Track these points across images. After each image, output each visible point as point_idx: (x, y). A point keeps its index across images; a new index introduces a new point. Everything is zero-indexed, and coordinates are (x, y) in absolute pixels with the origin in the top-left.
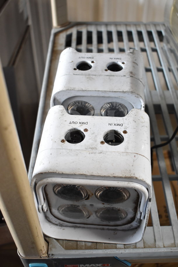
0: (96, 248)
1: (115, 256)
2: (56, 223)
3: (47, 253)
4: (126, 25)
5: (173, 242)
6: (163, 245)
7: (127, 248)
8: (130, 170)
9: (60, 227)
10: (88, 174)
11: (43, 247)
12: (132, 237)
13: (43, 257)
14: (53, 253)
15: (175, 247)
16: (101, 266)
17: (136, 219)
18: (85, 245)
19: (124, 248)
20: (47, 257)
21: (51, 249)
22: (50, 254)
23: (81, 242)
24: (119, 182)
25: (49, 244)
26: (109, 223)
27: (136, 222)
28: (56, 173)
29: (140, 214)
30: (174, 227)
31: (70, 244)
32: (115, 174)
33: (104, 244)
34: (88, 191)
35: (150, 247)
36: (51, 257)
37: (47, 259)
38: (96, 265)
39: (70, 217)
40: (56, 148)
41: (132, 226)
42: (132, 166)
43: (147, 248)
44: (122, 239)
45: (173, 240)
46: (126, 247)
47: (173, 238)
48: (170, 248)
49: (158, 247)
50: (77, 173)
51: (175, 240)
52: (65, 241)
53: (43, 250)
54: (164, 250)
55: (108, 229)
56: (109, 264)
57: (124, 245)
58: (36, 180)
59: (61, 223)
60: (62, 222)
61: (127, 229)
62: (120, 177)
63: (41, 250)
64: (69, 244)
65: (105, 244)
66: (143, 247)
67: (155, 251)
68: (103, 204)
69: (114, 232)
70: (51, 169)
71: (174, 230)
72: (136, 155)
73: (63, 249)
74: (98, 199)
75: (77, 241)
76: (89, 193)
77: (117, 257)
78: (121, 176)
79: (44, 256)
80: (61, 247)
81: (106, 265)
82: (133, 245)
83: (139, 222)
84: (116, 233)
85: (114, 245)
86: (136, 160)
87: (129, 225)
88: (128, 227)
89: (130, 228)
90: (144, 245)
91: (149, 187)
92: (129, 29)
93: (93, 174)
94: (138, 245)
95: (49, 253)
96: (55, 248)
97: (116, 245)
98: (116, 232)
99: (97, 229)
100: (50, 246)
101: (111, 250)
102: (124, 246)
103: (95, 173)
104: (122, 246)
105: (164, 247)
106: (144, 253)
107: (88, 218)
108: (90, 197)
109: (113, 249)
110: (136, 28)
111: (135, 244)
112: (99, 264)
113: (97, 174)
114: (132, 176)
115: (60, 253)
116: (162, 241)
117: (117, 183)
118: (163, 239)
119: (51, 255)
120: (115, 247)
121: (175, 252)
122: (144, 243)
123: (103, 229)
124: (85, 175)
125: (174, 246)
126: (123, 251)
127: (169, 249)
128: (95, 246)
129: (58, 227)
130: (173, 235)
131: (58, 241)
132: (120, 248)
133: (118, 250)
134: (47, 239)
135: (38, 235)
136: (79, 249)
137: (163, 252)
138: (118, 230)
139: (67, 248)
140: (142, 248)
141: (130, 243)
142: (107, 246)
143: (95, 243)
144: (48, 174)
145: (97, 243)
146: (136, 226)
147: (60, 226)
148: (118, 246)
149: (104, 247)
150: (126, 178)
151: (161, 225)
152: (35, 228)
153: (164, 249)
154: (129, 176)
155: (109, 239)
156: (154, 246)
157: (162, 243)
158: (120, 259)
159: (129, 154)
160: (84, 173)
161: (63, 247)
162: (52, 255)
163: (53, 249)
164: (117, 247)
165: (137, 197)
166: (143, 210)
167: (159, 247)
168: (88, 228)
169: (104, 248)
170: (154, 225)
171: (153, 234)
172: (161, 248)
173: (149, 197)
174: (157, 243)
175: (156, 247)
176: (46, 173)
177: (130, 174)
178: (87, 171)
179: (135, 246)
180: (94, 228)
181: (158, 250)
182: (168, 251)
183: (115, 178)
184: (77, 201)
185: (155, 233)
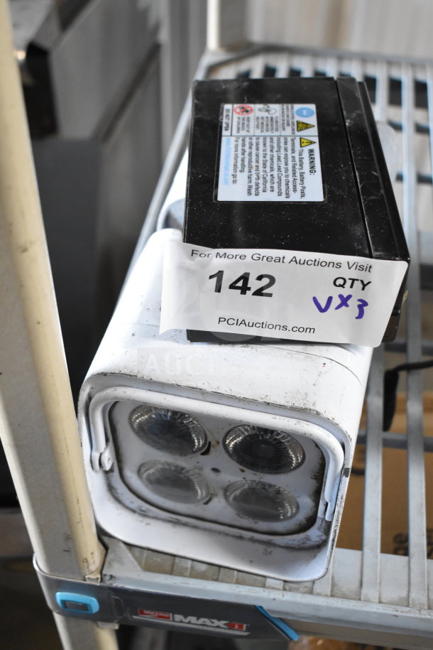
0: (216, 577)
1: (257, 604)
2: (132, 506)
3: (99, 571)
4: (390, 63)
5: (404, 594)
6: (378, 596)
7: (290, 590)
8: (306, 394)
9: (141, 518)
10: (209, 389)
11: (92, 553)
12: (307, 566)
13: (89, 578)
14: (114, 574)
15: (408, 606)
16: (224, 626)
17: (318, 522)
18: (192, 568)
19: (281, 588)
20: (99, 580)
21: (110, 563)
22: (105, 575)
23: (183, 559)
24: (277, 417)
25: (110, 551)
26: (256, 523)
27: (319, 529)
28: (136, 376)
29: (324, 507)
30: (413, 561)
31: (158, 559)
32: (269, 398)
33: (236, 572)
34: (208, 433)
35: (344, 597)
36: (108, 583)
37: (98, 584)
38: (213, 623)
39: (166, 496)
40: (147, 323)
41: (308, 539)
42: (314, 385)
43: (338, 597)
44: (281, 566)
45: (407, 589)
46: (287, 588)
47: (406, 585)
48: (394, 606)
49: (365, 601)
50: (184, 383)
51: (409, 592)
52: (146, 551)
53: (90, 560)
54: (378, 609)
55: (252, 540)
56: (245, 626)
57: (285, 581)
58: (92, 388)
59: (143, 509)
60: (145, 506)
61: (297, 547)
62: (281, 406)
63: (86, 559)
64: (155, 559)
65: (241, 574)
66: (329, 593)
67: (356, 608)
68: (243, 471)
69: (266, 550)
70: (126, 367)
71: (412, 567)
72: (327, 362)
73: (139, 568)
74: (230, 455)
75: (174, 556)
76: (210, 438)
77: (261, 607)
78: (283, 403)
79: (92, 576)
80: (136, 563)
81: (236, 627)
82: (306, 587)
83: (325, 530)
84: (270, 553)
85: (260, 578)
86: (325, 373)
87: (302, 536)
88: (299, 541)
89: (303, 543)
90: (332, 591)
91: (347, 441)
92: (396, 74)
93: (219, 391)
94: (317, 588)
95: (104, 572)
96: (120, 561)
97: (266, 580)
98: (269, 550)
99: (227, 535)
100: (110, 556)
101: (251, 588)
102: (284, 586)
103: (224, 390)
104: (280, 585)
105: (380, 602)
106: (329, 608)
107: (206, 503)
108: (212, 449)
109: (257, 586)
110: (414, 72)
111: (309, 585)
112: (219, 621)
113: (230, 391)
114: (308, 407)
115: (130, 576)
116: (378, 588)
117: (271, 419)
118: (380, 583)
119: (108, 578)
120: (261, 582)
121: (403, 617)
122: (333, 585)
123: (241, 538)
124: (201, 389)
125: (406, 604)
126: (278, 595)
127: (391, 609)
128: (216, 572)
129: (136, 517)
130: (407, 578)
131: (130, 550)
132: (274, 588)
133: (267, 591)
134: (106, 539)
135: (81, 519)
136: (176, 575)
137: (374, 613)
138: (275, 545)
139: (148, 568)
140: (326, 596)
141: (299, 579)
142: (242, 578)
143: (217, 568)
144: (118, 376)
145: (220, 567)
146: (318, 539)
147: (140, 514)
148: (269, 582)
149: (235, 578)
150: (293, 409)
151: (384, 550)
152: (75, 500)
153: (380, 606)
154: (302, 406)
155: (251, 562)
156: (356, 597)
157: (378, 594)
158: (269, 613)
159: (311, 357)
160: (200, 386)
161: (140, 564)
162: (112, 577)
163: (116, 566)
164: (267, 585)
165: (320, 464)
166: (331, 497)
167: (368, 601)
168: (205, 530)
169: (234, 581)
170: (366, 549)
171: (358, 569)
172: (372, 602)
173: (344, 465)
174: (365, 591)
175: (360, 599)
176: (114, 373)
177: (305, 402)
178: (208, 382)
179: (310, 589)
180: (220, 533)
181: (362, 607)
182: (388, 612)
183: (269, 406)
184: (181, 456)
185: (365, 567)
